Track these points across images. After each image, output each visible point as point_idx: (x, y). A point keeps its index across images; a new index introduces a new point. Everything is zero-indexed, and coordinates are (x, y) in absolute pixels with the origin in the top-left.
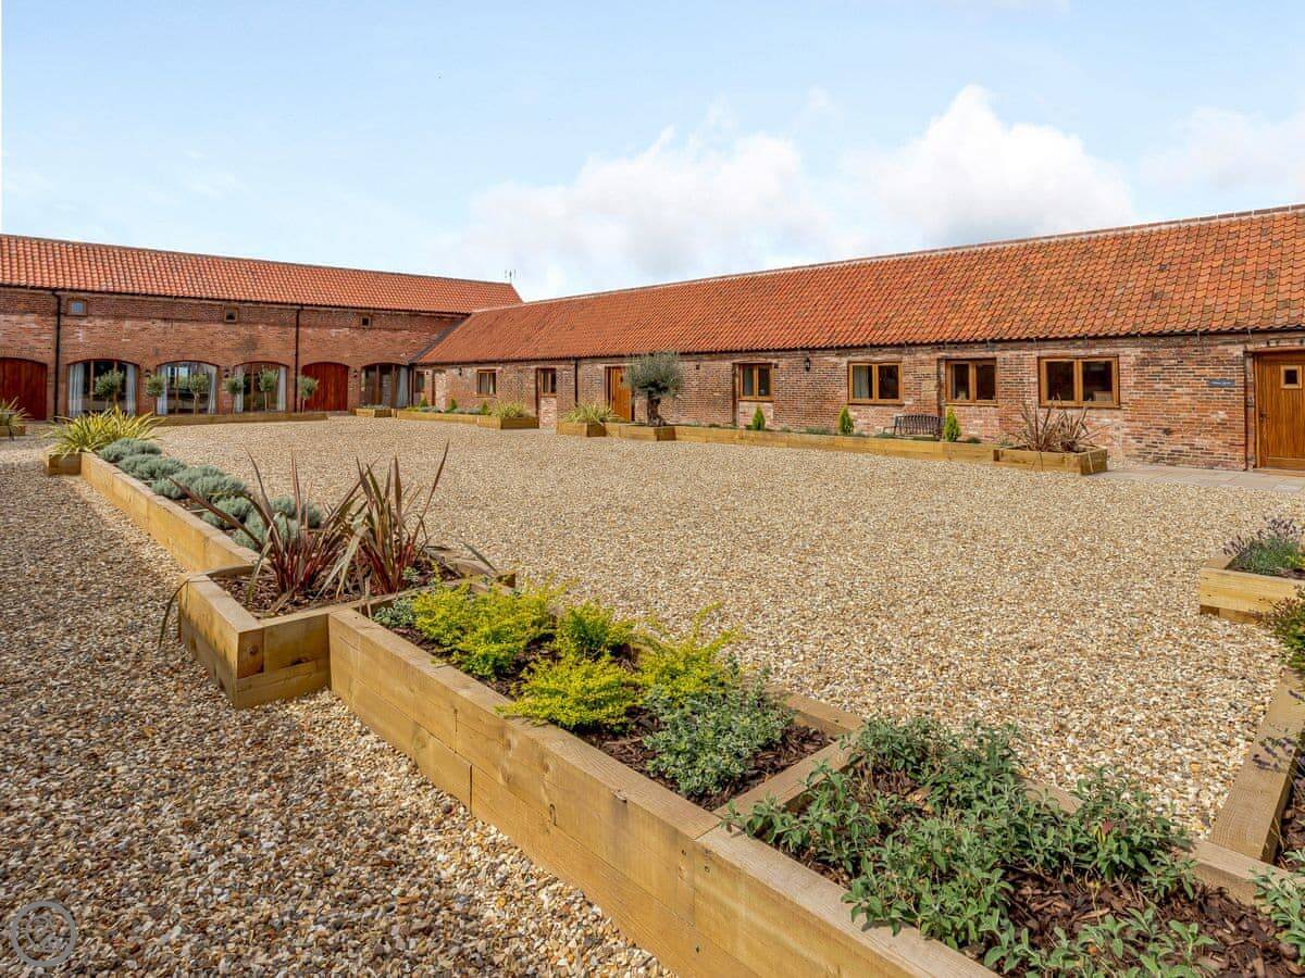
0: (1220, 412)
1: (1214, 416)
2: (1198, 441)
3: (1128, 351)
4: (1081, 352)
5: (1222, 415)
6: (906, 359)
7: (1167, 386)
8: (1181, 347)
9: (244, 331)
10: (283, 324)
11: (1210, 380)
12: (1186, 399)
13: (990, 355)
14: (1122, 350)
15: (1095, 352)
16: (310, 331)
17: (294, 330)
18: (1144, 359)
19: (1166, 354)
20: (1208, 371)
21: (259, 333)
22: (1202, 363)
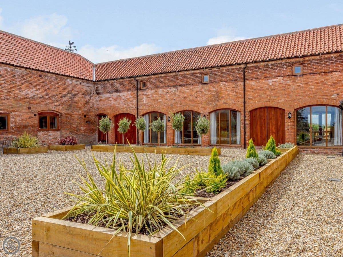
9: (212, 88)
10: (235, 80)
16: (253, 83)
17: (242, 83)
21: (221, 88)
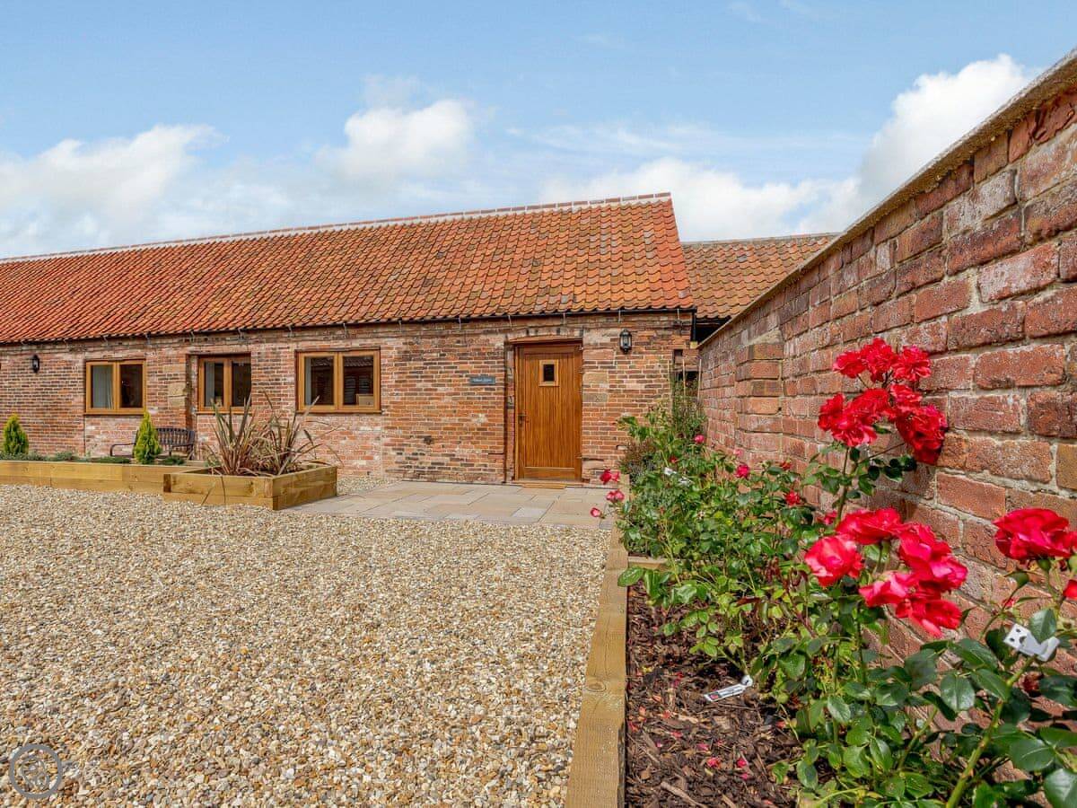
0: (480, 415)
1: (474, 420)
2: (459, 451)
3: (390, 342)
4: (341, 344)
5: (482, 418)
6: (151, 355)
7: (429, 385)
8: (444, 337)
11: (472, 377)
12: (448, 399)
13: (244, 348)
14: (384, 340)
15: (356, 344)
18: (406, 352)
19: (429, 345)
20: (470, 366)
22: (463, 356)
